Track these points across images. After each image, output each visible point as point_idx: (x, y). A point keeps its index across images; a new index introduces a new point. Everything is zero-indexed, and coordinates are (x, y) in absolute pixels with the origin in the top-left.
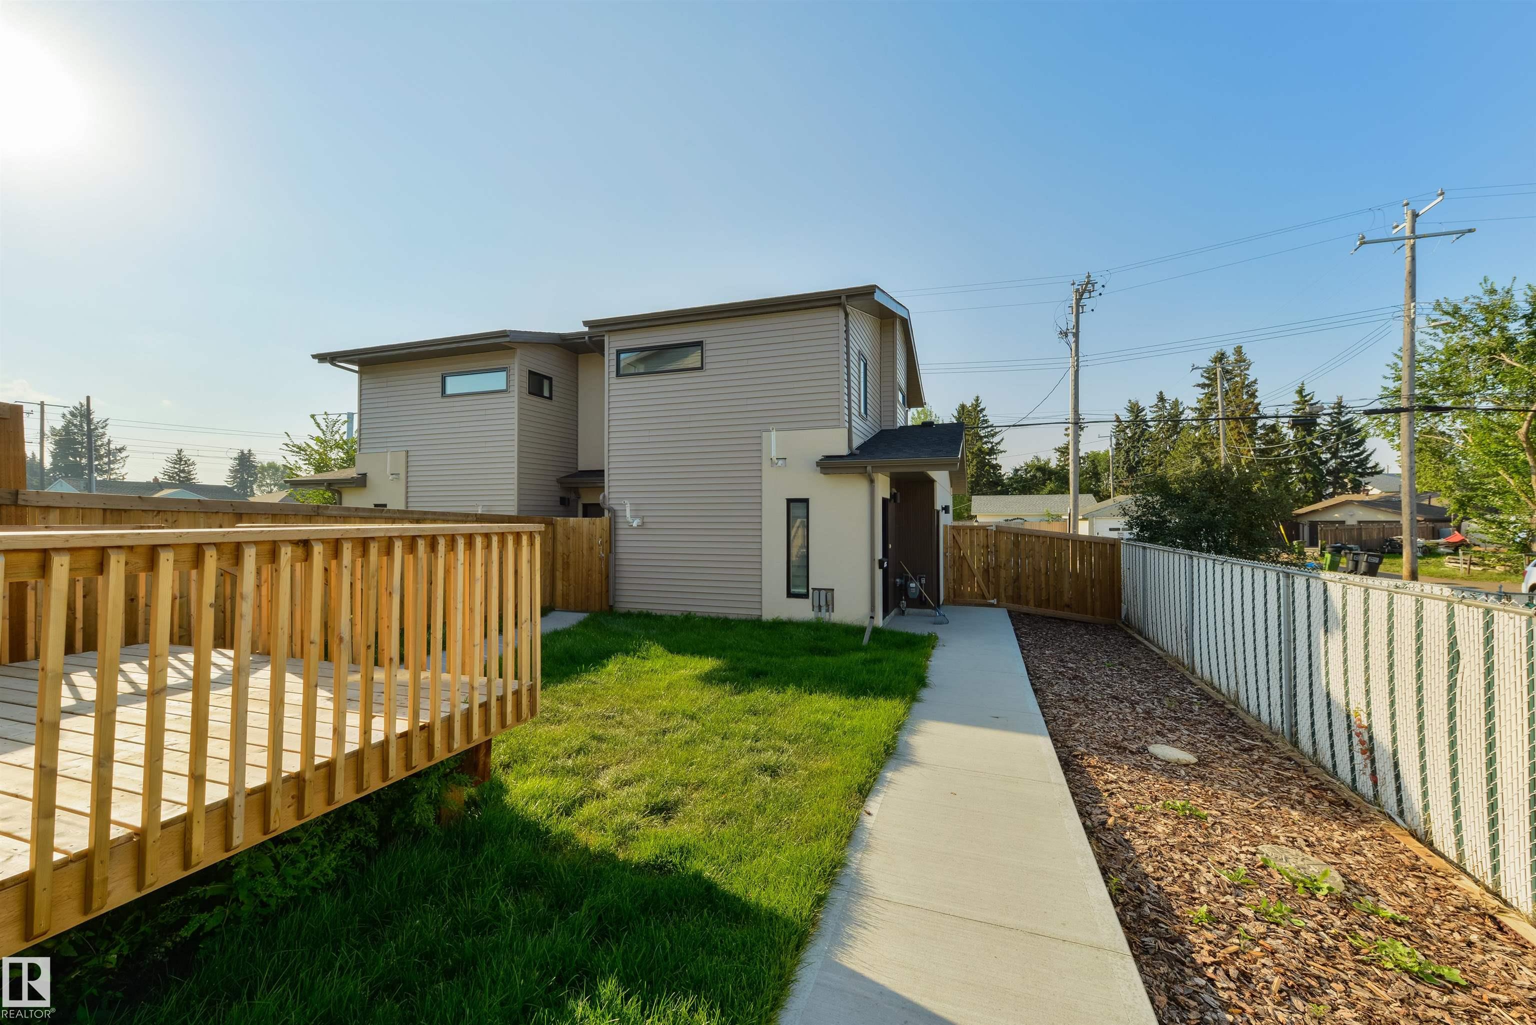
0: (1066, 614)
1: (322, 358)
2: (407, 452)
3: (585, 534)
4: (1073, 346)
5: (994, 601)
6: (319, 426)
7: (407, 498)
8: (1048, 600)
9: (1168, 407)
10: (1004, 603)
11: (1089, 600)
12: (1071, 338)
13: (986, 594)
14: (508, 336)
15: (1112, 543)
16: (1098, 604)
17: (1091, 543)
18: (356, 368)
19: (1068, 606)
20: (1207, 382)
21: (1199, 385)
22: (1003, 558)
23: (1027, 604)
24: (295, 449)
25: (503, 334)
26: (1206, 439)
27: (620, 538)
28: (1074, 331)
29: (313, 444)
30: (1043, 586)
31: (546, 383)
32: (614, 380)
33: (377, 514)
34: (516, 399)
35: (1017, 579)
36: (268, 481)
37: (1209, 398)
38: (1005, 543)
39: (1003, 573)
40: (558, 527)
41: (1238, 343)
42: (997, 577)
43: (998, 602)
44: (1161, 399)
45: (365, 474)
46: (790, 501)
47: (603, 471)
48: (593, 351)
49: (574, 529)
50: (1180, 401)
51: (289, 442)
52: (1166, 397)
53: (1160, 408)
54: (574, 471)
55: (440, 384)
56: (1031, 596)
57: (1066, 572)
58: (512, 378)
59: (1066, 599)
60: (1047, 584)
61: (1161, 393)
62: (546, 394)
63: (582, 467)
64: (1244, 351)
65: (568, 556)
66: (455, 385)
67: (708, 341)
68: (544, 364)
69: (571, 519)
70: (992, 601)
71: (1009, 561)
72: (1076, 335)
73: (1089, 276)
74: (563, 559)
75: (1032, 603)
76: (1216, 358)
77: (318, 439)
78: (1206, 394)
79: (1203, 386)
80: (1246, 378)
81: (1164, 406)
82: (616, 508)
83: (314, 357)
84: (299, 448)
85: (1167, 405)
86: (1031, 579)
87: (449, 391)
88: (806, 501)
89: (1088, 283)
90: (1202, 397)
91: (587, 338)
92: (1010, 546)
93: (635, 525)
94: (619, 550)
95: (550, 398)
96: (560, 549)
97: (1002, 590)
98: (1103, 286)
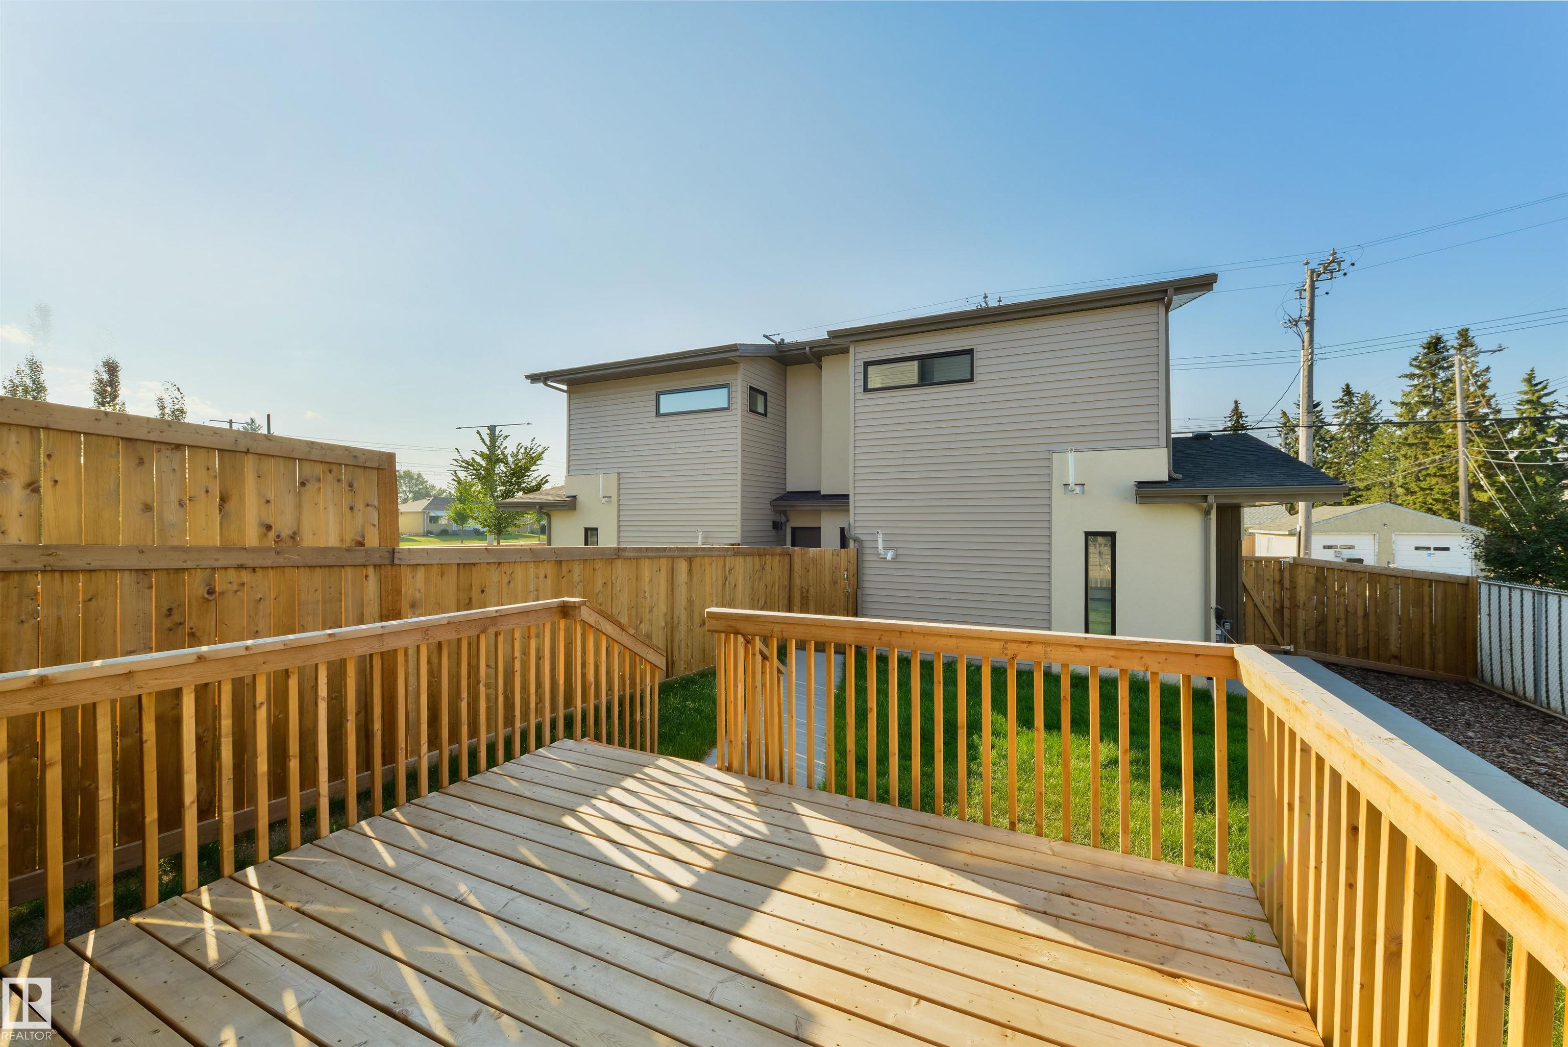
0: (1393, 666)
1: (534, 378)
2: (619, 474)
3: (827, 566)
4: (1306, 337)
5: (1290, 648)
6: (484, 442)
7: (619, 521)
8: (1367, 649)
9: (1357, 402)
10: (1303, 650)
11: (1427, 650)
12: (1304, 328)
13: (1279, 638)
14: (738, 350)
15: (1464, 582)
16: (1440, 656)
17: (1431, 581)
18: (565, 387)
19: (1396, 657)
20: (1417, 372)
21: (1406, 376)
22: (1302, 595)
23: (1337, 652)
24: (463, 464)
25: (733, 348)
26: (1416, 438)
27: (866, 571)
28: (1308, 319)
29: (478, 459)
30: (1360, 631)
31: (760, 399)
32: (861, 396)
33: (662, 554)
34: (739, 418)
35: (1322, 621)
36: (404, 489)
37: (1420, 391)
38: (1303, 580)
39: (1302, 614)
40: (796, 557)
41: (1461, 324)
42: (1294, 619)
43: (1295, 648)
44: (1348, 391)
45: (575, 497)
46: (1088, 534)
47: (848, 495)
48: (810, 362)
49: (814, 560)
50: (1371, 394)
51: (459, 458)
52: (1354, 389)
53: (1346, 403)
54: (783, 493)
55: (654, 403)
56: (1342, 643)
57: (1394, 616)
58: (734, 395)
59: (1393, 648)
60: (1366, 630)
61: (1348, 386)
62: (761, 409)
63: (791, 487)
64: (1471, 334)
65: (808, 591)
66: (669, 403)
67: (980, 348)
68: (762, 378)
69: (811, 549)
70: (1288, 648)
71: (1310, 599)
72: (1310, 323)
73: (1334, 253)
74: (802, 593)
75: (1343, 651)
76: (1429, 343)
77: (482, 455)
78: (1415, 386)
79: (1412, 376)
80: (1473, 366)
81: (1352, 401)
82: (862, 537)
83: (527, 377)
84: (467, 463)
85: (1355, 399)
86: (1342, 622)
87: (662, 411)
88: (1111, 536)
89: (1333, 261)
90: (1408, 389)
91: (807, 349)
92: (1312, 582)
93: (889, 557)
94: (866, 585)
95: (765, 415)
96: (797, 581)
97: (1300, 634)
98: (1353, 264)
